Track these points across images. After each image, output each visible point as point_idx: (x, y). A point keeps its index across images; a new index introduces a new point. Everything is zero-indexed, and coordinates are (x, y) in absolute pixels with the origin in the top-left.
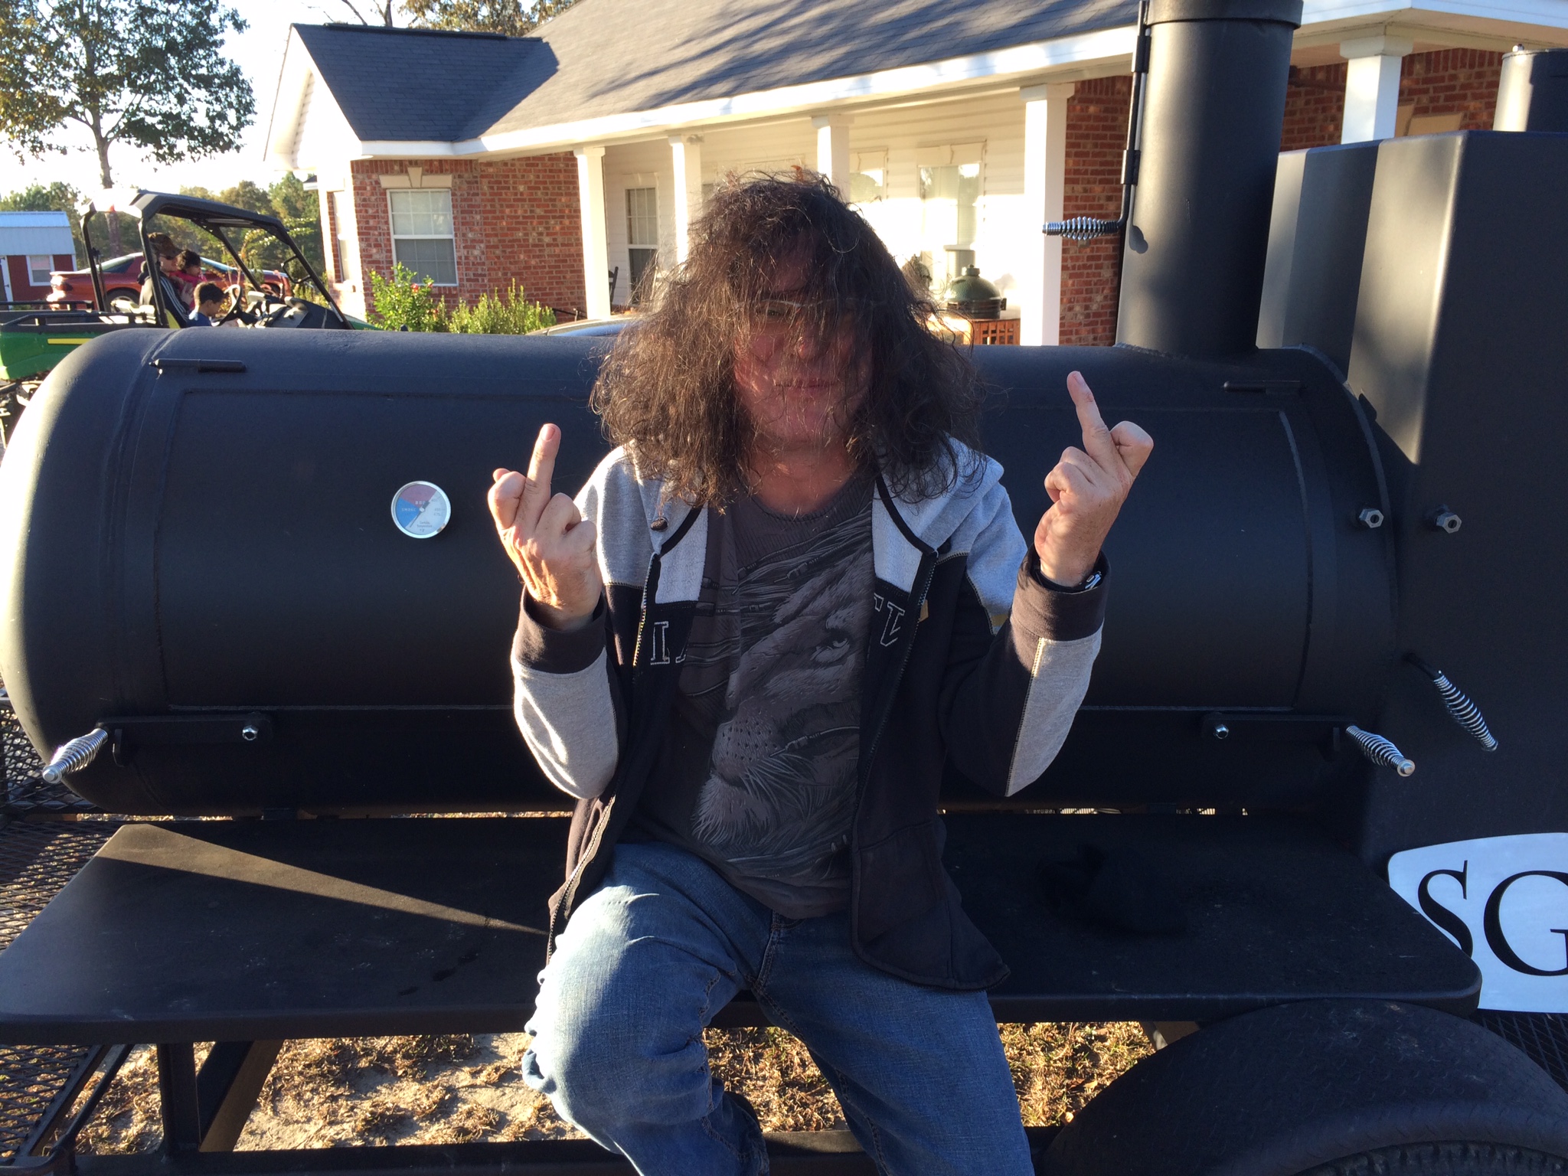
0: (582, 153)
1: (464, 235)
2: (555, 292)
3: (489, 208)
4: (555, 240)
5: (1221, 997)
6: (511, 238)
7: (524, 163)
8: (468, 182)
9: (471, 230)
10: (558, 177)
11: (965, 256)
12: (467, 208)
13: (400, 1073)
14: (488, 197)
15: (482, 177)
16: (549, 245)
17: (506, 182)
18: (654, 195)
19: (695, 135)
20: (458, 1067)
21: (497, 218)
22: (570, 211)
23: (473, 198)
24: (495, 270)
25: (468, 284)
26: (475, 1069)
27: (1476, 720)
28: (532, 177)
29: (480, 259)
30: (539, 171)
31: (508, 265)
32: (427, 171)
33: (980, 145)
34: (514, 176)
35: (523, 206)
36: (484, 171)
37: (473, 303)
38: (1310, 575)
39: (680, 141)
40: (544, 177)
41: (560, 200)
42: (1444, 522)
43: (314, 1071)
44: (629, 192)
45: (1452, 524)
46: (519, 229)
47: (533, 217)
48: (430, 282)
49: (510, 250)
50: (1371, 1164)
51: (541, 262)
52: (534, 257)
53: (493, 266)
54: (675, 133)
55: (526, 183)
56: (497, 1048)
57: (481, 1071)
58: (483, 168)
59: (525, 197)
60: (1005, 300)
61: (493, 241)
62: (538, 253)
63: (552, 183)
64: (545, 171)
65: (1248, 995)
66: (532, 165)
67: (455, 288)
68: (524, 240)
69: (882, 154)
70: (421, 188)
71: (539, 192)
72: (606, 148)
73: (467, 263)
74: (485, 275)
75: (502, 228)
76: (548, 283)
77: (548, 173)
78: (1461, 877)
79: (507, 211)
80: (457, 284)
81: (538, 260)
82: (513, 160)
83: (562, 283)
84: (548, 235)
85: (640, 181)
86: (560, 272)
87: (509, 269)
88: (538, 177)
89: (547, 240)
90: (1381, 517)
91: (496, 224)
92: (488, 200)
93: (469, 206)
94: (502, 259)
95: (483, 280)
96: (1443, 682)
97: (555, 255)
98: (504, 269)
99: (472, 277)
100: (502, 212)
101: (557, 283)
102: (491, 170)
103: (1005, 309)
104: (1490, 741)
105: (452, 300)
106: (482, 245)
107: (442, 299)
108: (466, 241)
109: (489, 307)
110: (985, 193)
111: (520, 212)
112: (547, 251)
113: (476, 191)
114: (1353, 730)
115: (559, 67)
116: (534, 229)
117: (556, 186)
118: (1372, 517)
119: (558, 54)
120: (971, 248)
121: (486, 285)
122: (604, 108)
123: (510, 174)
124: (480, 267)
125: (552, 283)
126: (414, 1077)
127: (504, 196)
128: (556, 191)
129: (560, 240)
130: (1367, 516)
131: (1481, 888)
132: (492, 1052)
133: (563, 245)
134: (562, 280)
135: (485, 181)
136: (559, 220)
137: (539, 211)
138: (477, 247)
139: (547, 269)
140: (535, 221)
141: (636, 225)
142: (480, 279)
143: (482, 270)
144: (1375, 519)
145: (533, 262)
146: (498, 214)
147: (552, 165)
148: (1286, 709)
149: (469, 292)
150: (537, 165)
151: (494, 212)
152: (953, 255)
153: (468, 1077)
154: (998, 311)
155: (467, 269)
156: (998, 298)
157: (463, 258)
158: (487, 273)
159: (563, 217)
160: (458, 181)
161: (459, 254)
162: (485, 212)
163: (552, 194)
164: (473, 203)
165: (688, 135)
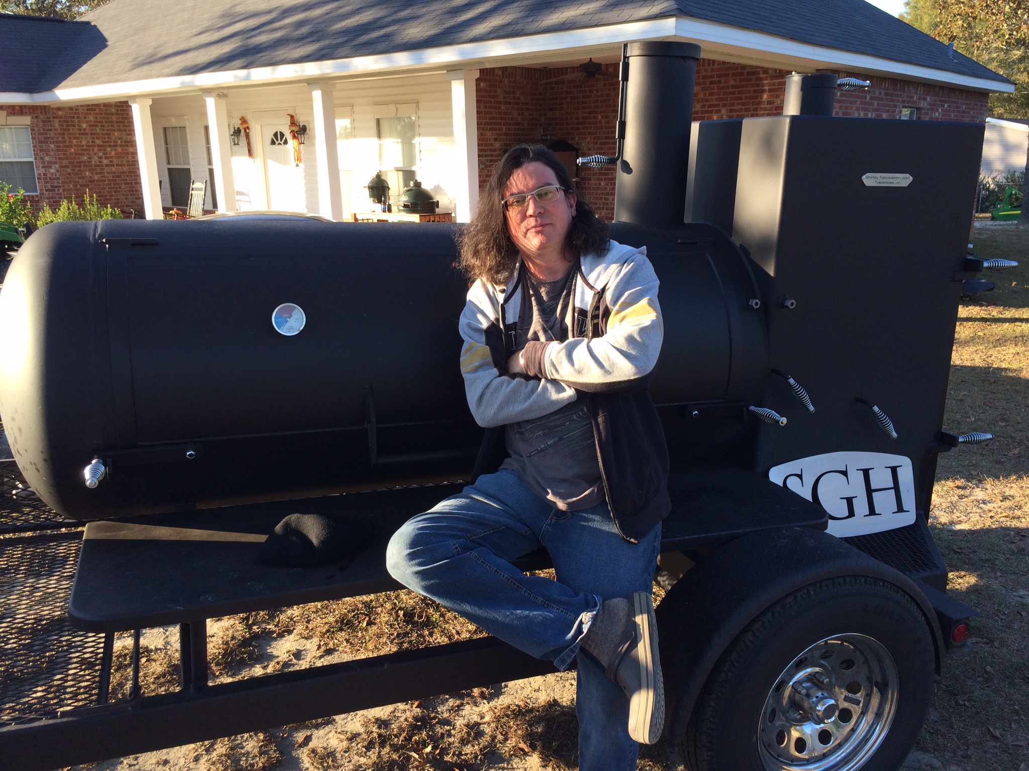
0: (135, 102)
1: (42, 158)
2: (113, 198)
3: (60, 139)
4: (111, 162)
5: (723, 533)
6: (79, 161)
7: (85, 108)
8: (43, 122)
9: (47, 155)
10: (111, 118)
11: (409, 175)
12: (43, 140)
13: (217, 673)
14: (59, 131)
15: (54, 117)
16: (107, 165)
17: (72, 121)
18: (185, 131)
19: (221, 93)
20: (252, 666)
21: (67, 146)
22: (122, 142)
23: (48, 132)
24: (67, 183)
25: (47, 193)
26: (263, 665)
27: (806, 398)
28: (92, 118)
29: (56, 175)
30: (97, 114)
31: (77, 180)
32: (11, 113)
33: (415, 105)
34: (78, 117)
35: (86, 138)
36: (55, 114)
37: (55, 207)
38: (730, 333)
39: (211, 96)
40: (100, 118)
41: (114, 134)
42: (788, 303)
43: (162, 680)
44: (165, 129)
45: (792, 304)
46: (84, 155)
47: (94, 146)
48: (22, 192)
49: (78, 169)
50: (808, 591)
51: (102, 177)
52: (97, 173)
53: (66, 180)
54: (208, 91)
55: (87, 122)
56: (272, 652)
57: (267, 666)
58: (55, 112)
59: (87, 132)
60: (438, 201)
61: (65, 162)
62: (99, 171)
63: (107, 122)
64: (101, 114)
65: (735, 531)
66: (92, 110)
67: (37, 196)
68: (88, 162)
69: (349, 108)
70: (6, 125)
71: (98, 129)
72: (153, 100)
73: (45, 178)
74: (60, 187)
75: (71, 154)
76: (108, 192)
77: (103, 116)
78: (800, 476)
79: (75, 141)
80: (38, 193)
81: (99, 176)
82: (77, 106)
83: (119, 192)
84: (106, 158)
85: (174, 122)
86: (117, 184)
87: (78, 182)
88: (96, 118)
89: (105, 162)
90: (759, 303)
91: (66, 151)
92: (60, 134)
93: (45, 138)
94: (72, 175)
95: (59, 190)
96: (792, 381)
97: (112, 173)
98: (74, 182)
99: (50, 188)
100: (70, 142)
101: (115, 192)
102: (60, 113)
103: (438, 207)
104: (812, 408)
105: (35, 204)
106: (57, 166)
107: (29, 204)
108: (44, 163)
109: (69, 209)
110: (420, 135)
111: (84, 143)
112: (106, 170)
113: (50, 128)
114: (752, 408)
115: (107, 43)
116: (95, 154)
117: (110, 124)
118: (755, 303)
119: (106, 34)
120: (413, 168)
121: (61, 194)
122: (153, 72)
123: (75, 116)
124: (56, 181)
125: (111, 192)
126: (227, 674)
127: (71, 131)
128: (111, 128)
129: (115, 161)
130: (753, 302)
131: (809, 481)
132: (269, 655)
133: (118, 165)
134: (119, 189)
135: (57, 120)
136: (113, 148)
137: (98, 142)
138: (53, 167)
139: (107, 182)
140: (96, 149)
141: (172, 151)
142: (56, 189)
143: (58, 183)
144: (756, 304)
145: (96, 177)
146: (67, 143)
147: (107, 110)
148: (722, 401)
149: (48, 198)
150: (95, 110)
151: (65, 142)
152: (401, 173)
153: (261, 669)
154: (434, 209)
155: (46, 182)
156: (435, 200)
157: (42, 175)
158: (61, 185)
159: (116, 146)
160: (35, 120)
161: (39, 172)
162: (57, 142)
163: (108, 130)
164: (48, 136)
165: (217, 92)
